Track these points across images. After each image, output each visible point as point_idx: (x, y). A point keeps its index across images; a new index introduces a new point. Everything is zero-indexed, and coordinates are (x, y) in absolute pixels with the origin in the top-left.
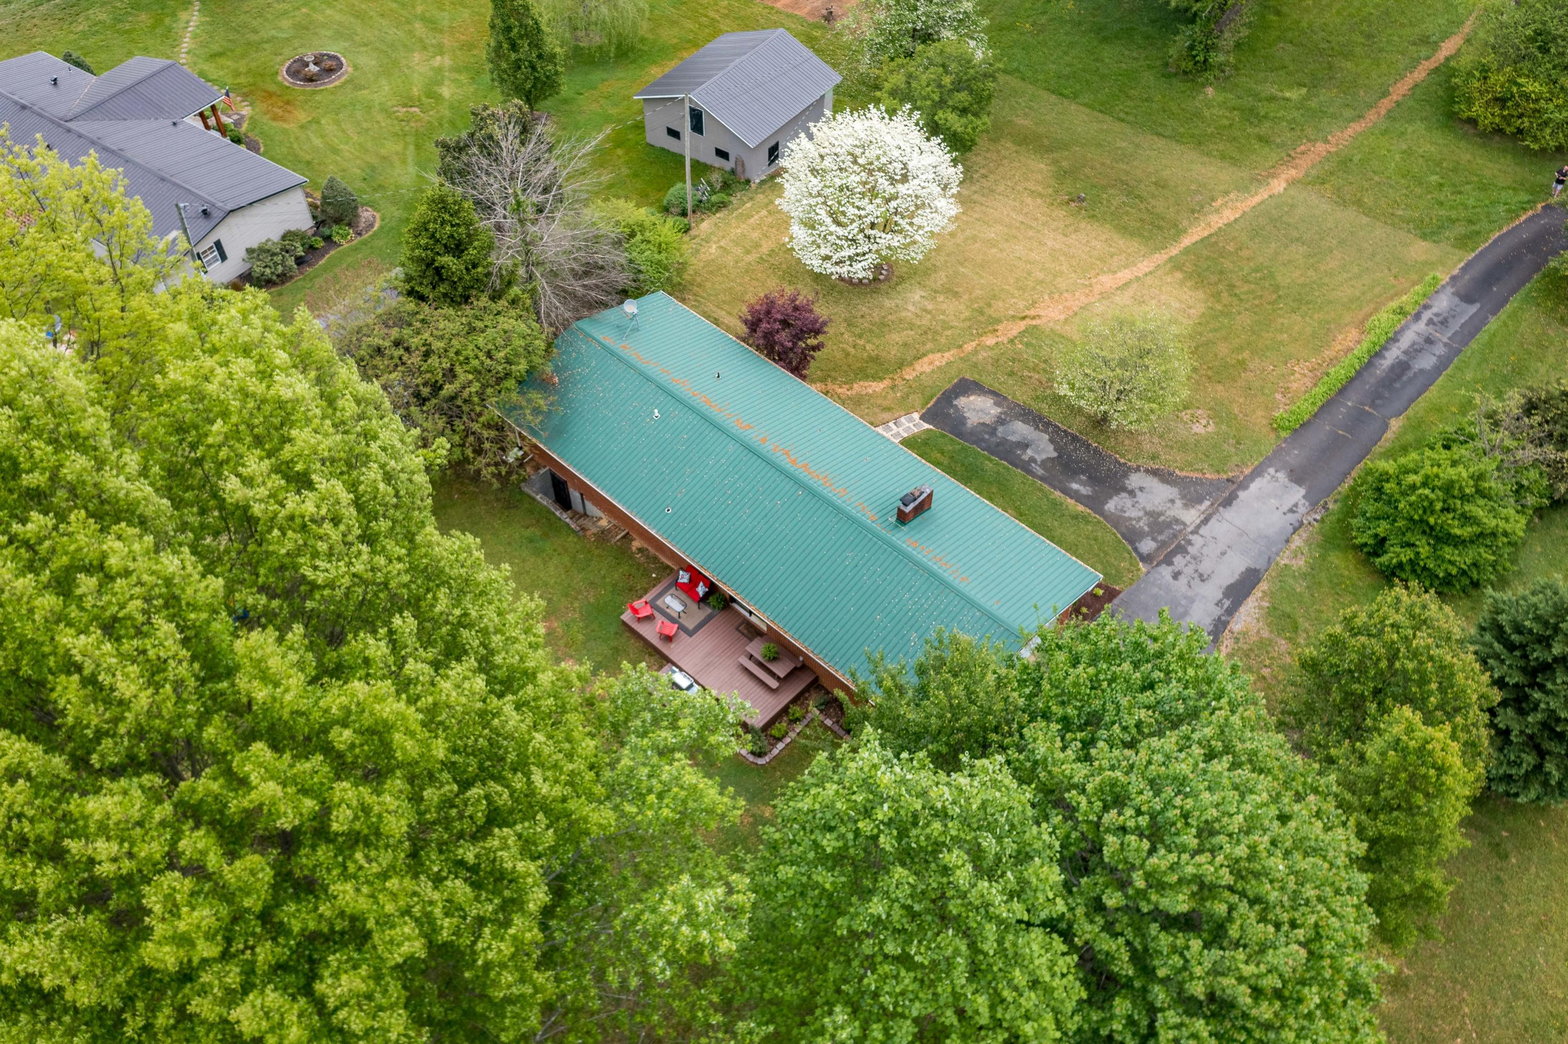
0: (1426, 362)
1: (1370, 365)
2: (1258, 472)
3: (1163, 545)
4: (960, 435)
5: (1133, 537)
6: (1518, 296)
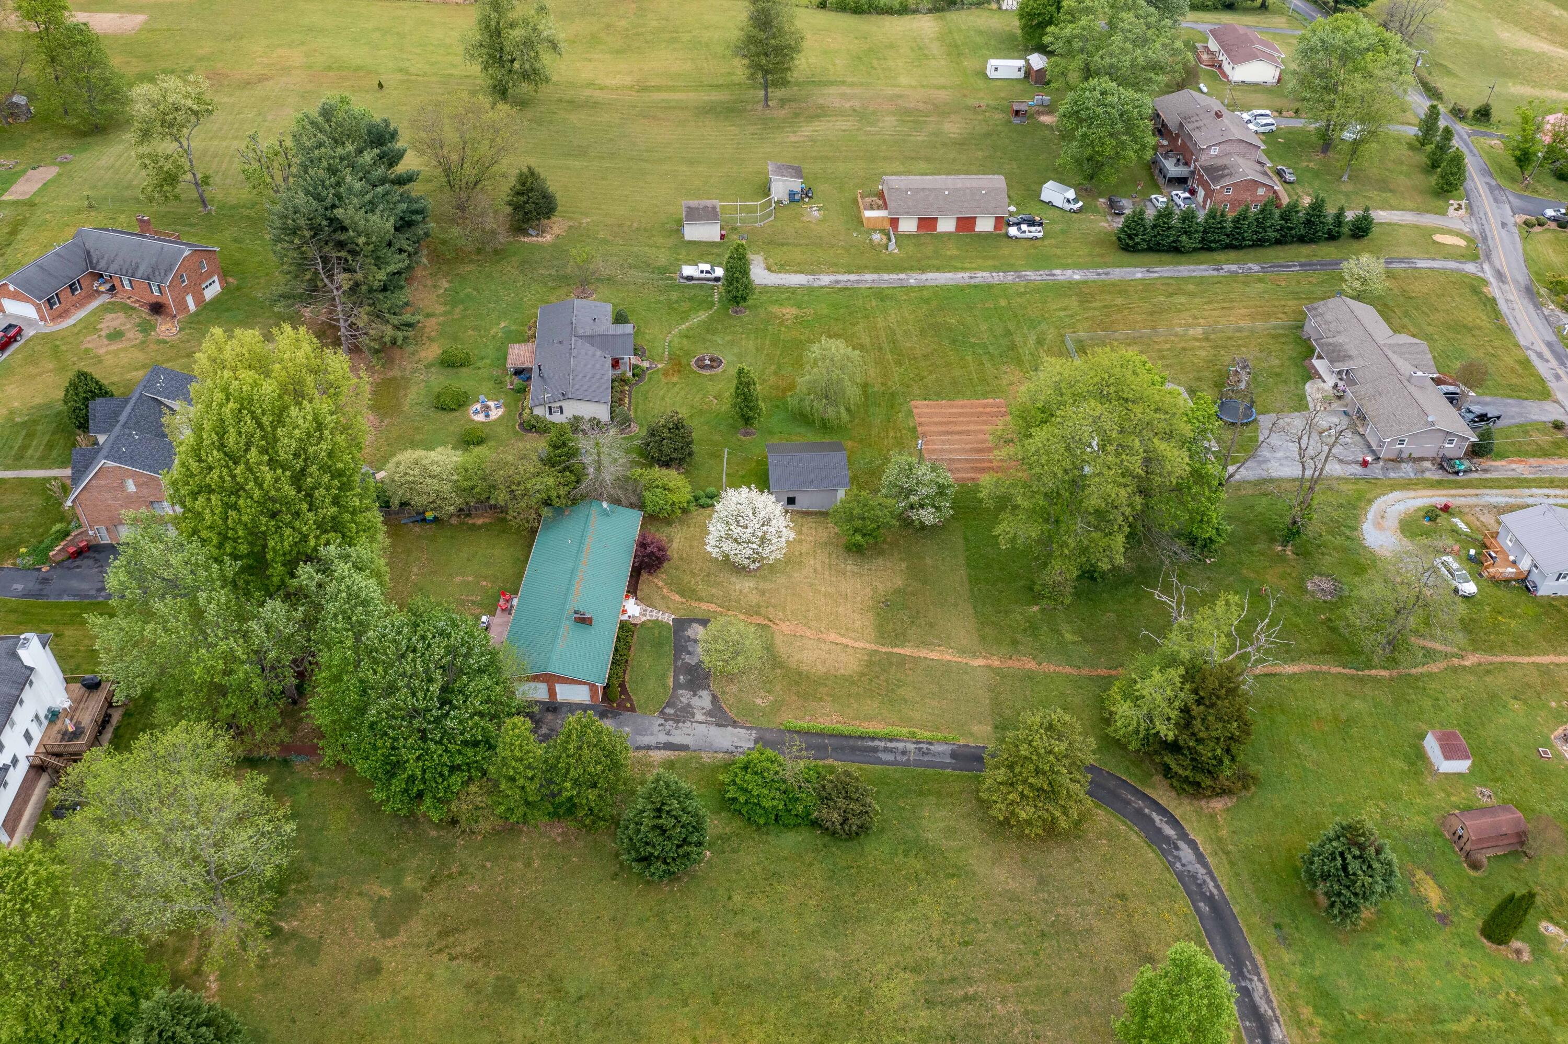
2: (748, 728)
3: (675, 715)
4: (676, 633)
5: (670, 705)
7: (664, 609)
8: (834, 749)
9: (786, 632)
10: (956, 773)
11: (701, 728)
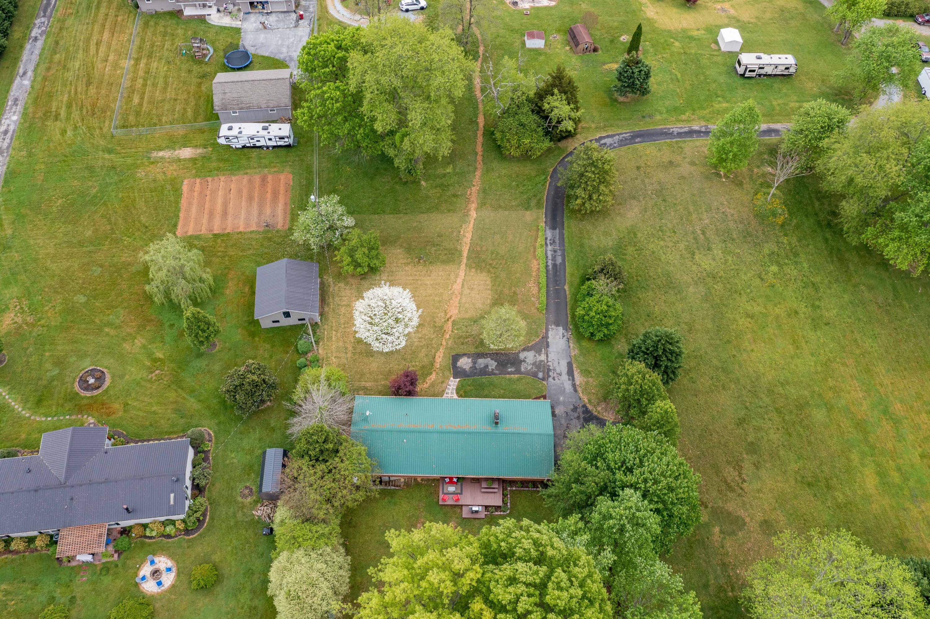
0: (559, 260)
1: (547, 271)
2: (547, 330)
3: (544, 372)
4: (468, 376)
5: (535, 375)
6: (565, 219)
7: (444, 385)
8: (557, 285)
9: (457, 311)
10: (566, 228)
11: (552, 356)
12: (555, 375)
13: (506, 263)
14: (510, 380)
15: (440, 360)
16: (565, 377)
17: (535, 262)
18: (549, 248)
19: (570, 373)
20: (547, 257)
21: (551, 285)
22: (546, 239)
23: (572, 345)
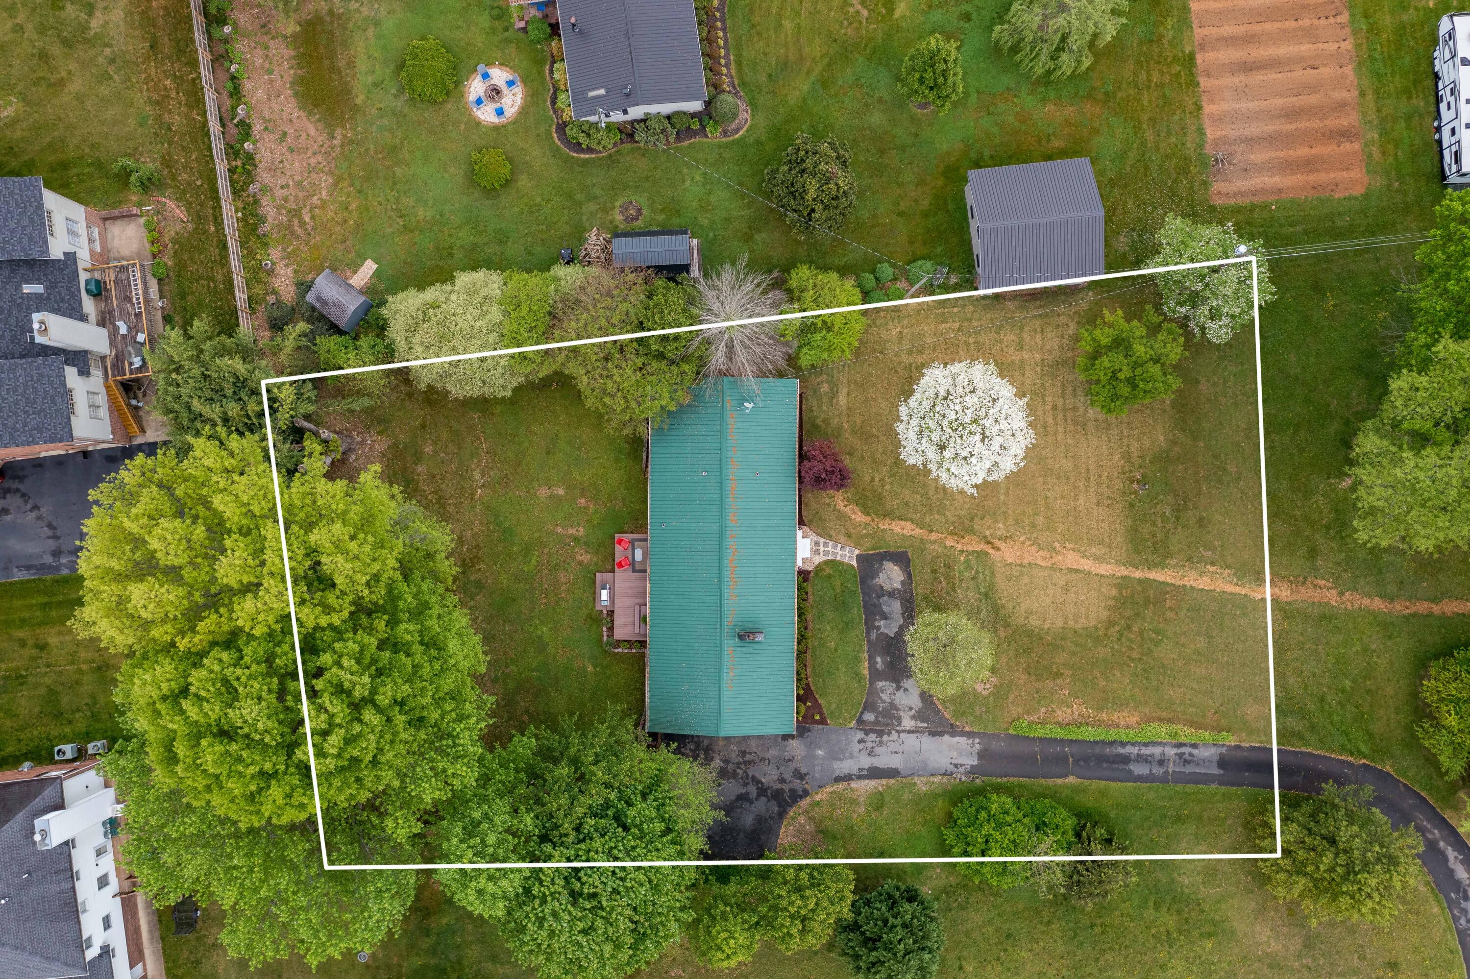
0: (1140, 770)
1: (1111, 744)
2: (970, 735)
3: (877, 723)
5: (869, 706)
7: (843, 539)
8: (1076, 762)
9: (1010, 560)
10: (1223, 789)
11: (911, 741)
12: (870, 745)
13: (1133, 660)
14: (857, 660)
15: (897, 529)
16: (866, 762)
17: (1133, 720)
18: (1171, 752)
19: (875, 773)
20: (1146, 745)
21: (1075, 749)
22: (1194, 746)
23: (937, 779)
